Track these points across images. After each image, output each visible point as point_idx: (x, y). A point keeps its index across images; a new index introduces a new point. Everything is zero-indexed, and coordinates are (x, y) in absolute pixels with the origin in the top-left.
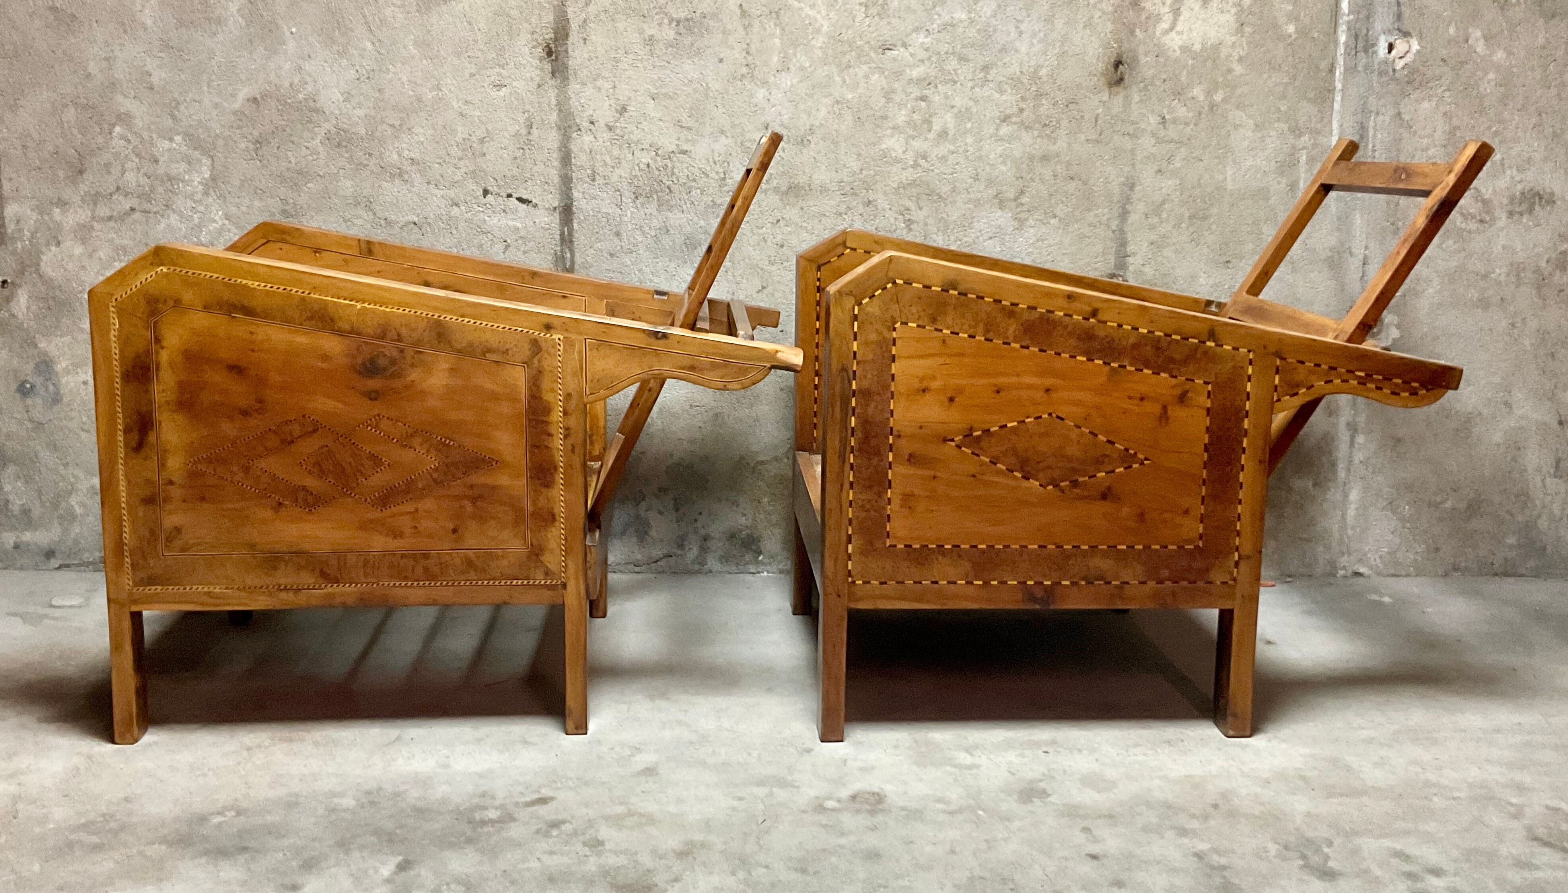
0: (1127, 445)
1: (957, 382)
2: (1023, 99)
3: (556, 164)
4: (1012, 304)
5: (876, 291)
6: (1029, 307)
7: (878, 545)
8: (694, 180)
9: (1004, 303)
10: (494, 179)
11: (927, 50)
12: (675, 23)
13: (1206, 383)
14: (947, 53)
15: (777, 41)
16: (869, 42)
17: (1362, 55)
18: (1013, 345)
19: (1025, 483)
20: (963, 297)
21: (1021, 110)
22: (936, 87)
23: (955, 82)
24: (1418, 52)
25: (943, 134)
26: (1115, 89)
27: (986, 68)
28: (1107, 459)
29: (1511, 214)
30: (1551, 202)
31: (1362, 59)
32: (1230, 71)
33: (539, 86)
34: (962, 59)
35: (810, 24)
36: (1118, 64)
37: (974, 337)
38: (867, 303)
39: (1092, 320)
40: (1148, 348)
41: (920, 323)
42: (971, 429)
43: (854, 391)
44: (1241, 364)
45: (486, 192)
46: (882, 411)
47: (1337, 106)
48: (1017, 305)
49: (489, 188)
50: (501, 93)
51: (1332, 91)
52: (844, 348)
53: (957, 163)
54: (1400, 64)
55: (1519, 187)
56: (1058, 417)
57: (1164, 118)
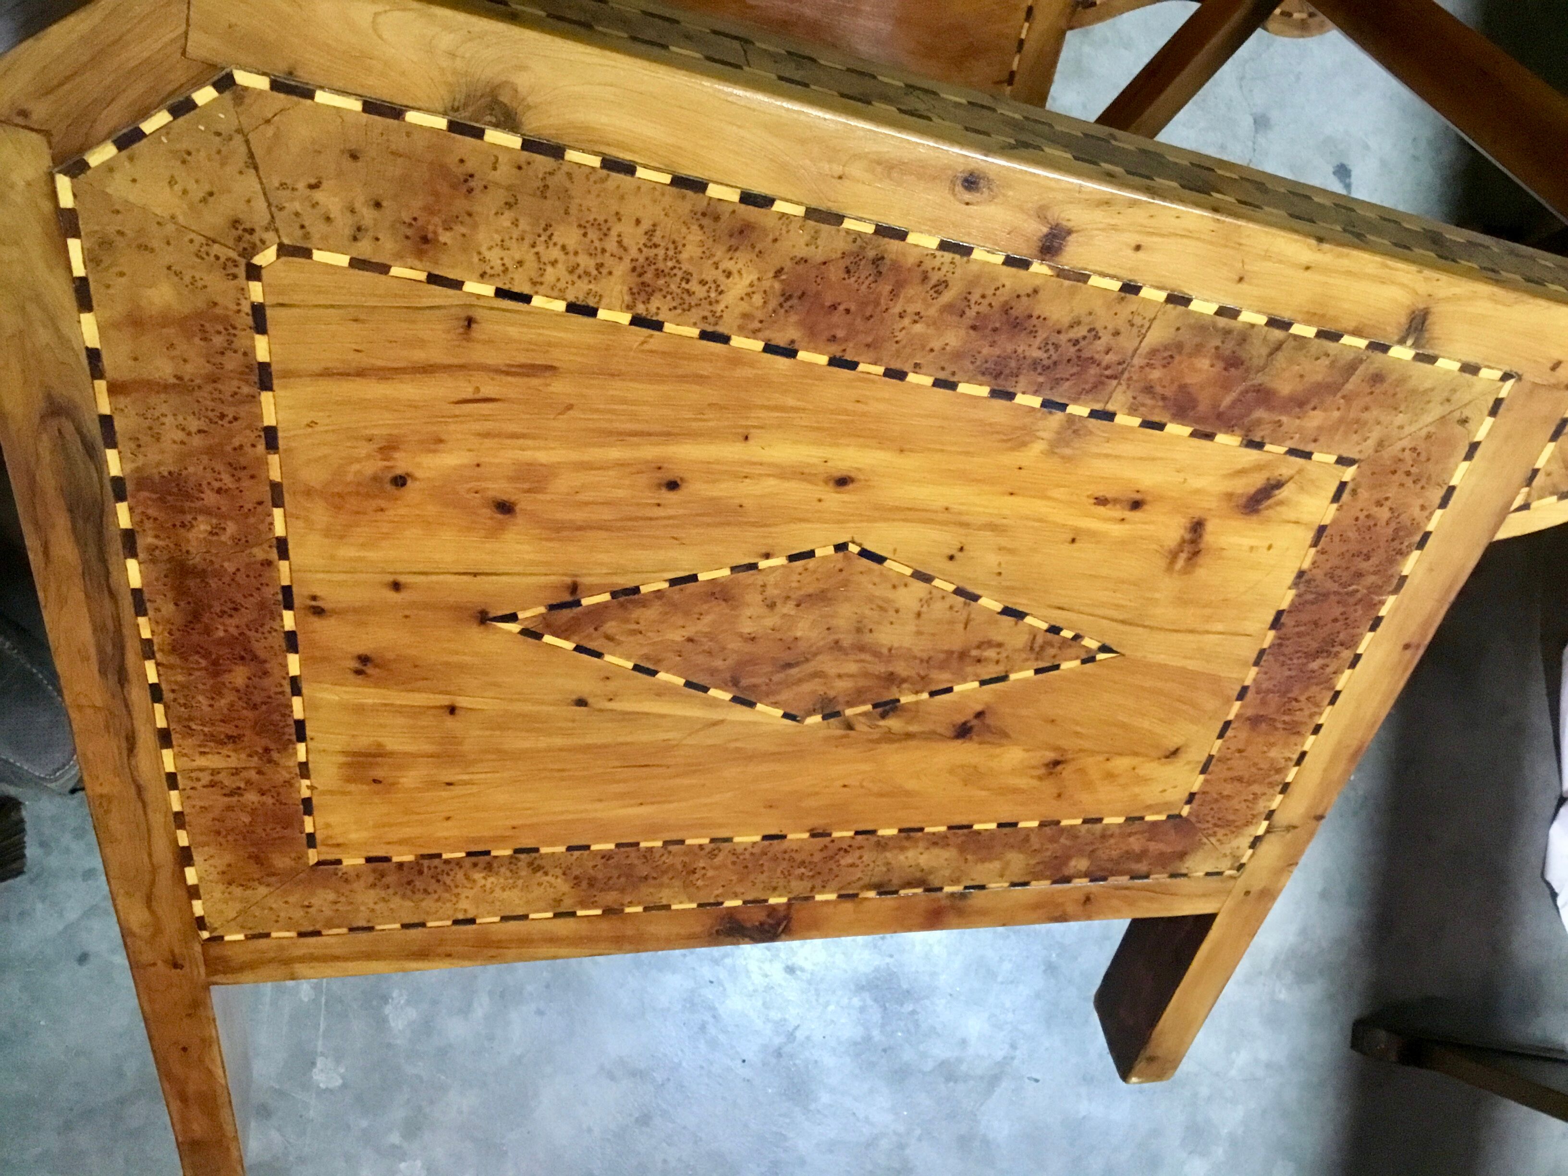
0: (1058, 618)
1: (528, 455)
4: (747, 198)
5: (146, 113)
6: (812, 213)
7: (281, 861)
9: (713, 191)
13: (1343, 461)
18: (737, 341)
19: (741, 714)
20: (542, 162)
28: (991, 653)
37: (592, 312)
38: (109, 167)
39: (1038, 267)
40: (1204, 363)
41: (365, 249)
42: (574, 588)
43: (118, 483)
44: (1467, 413)
46: (242, 543)
48: (766, 202)
52: (44, 336)
56: (865, 553)
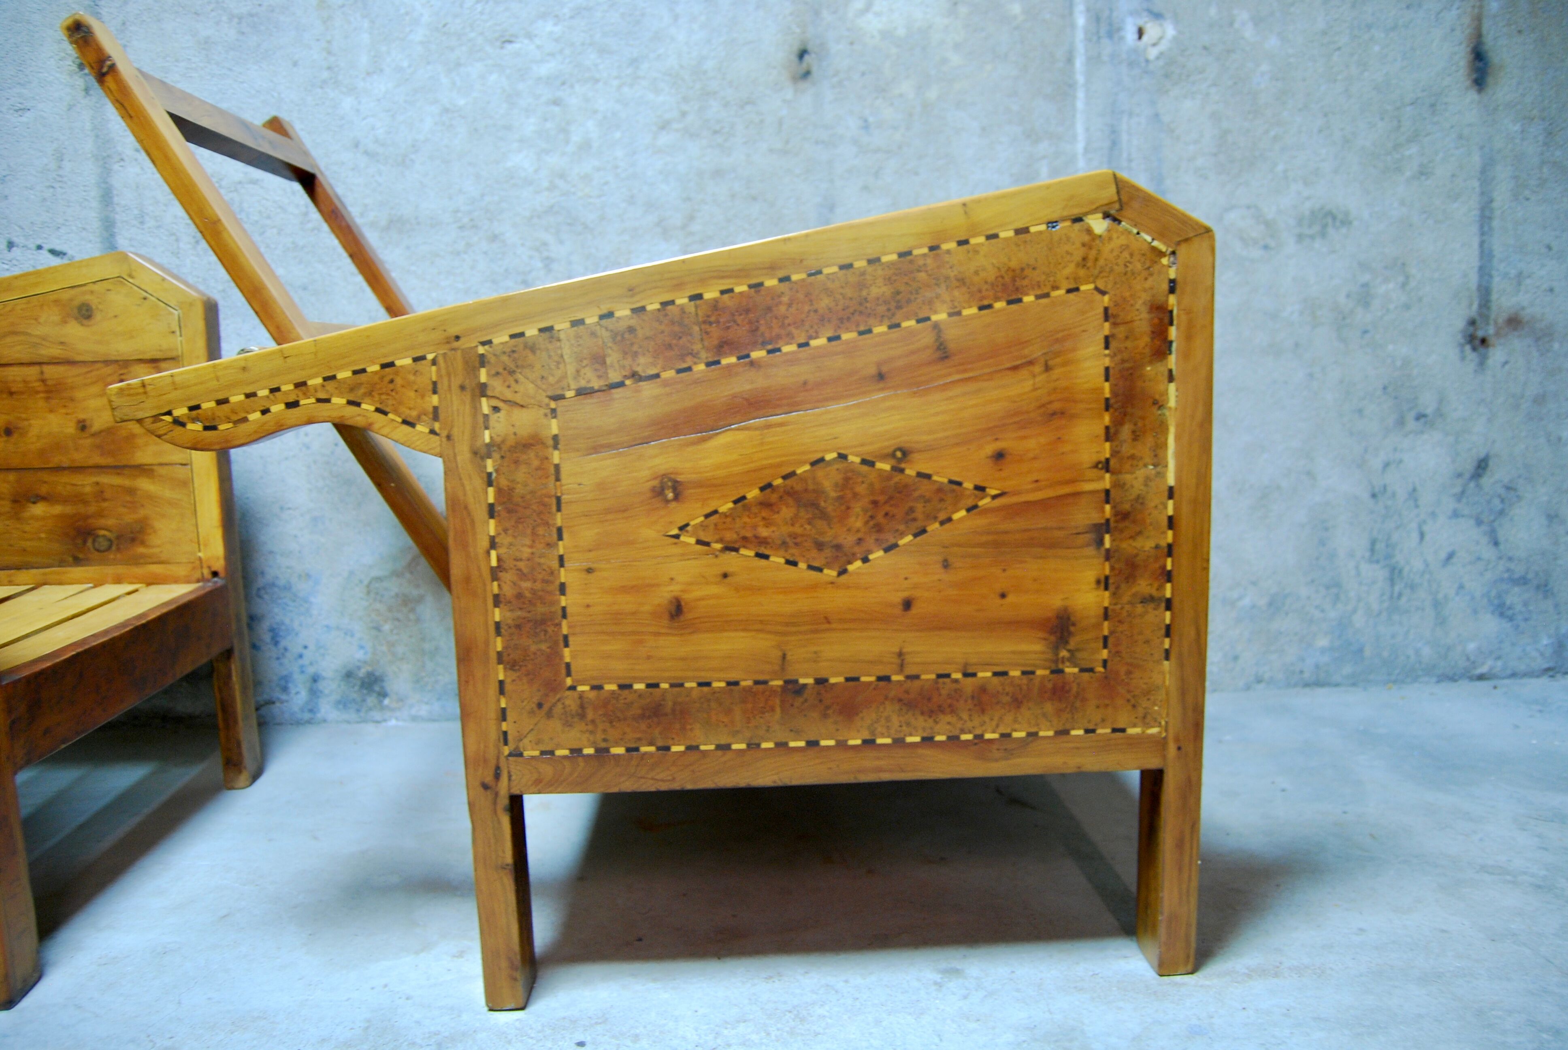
2: (686, 100)
3: (95, 204)
8: (269, 217)
10: (20, 227)
11: (557, 40)
12: (236, 20)
14: (583, 44)
15: (365, 38)
16: (482, 34)
17: (1105, 41)
21: (684, 114)
22: (572, 86)
23: (597, 81)
24: (1175, 39)
25: (586, 146)
26: (803, 85)
27: (634, 62)
29: (1300, 238)
30: (1346, 222)
31: (1107, 47)
32: (945, 61)
33: (70, 108)
34: (603, 51)
35: (407, 14)
36: (802, 54)
45: (11, 245)
47: (1080, 105)
49: (15, 239)
50: (24, 119)
51: (1072, 86)
53: (606, 183)
54: (1153, 53)
55: (1308, 205)
57: (866, 121)
